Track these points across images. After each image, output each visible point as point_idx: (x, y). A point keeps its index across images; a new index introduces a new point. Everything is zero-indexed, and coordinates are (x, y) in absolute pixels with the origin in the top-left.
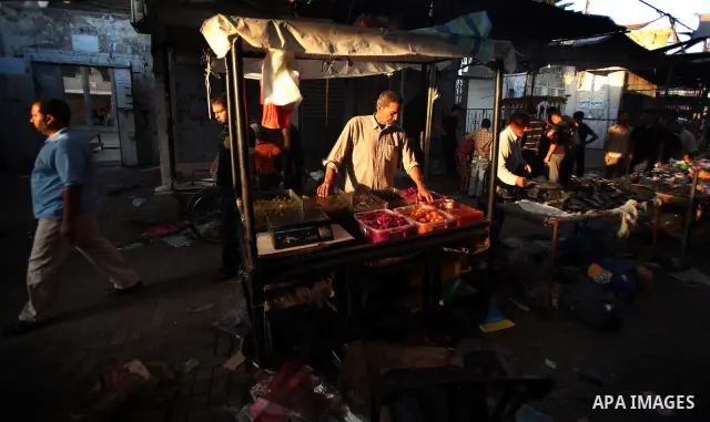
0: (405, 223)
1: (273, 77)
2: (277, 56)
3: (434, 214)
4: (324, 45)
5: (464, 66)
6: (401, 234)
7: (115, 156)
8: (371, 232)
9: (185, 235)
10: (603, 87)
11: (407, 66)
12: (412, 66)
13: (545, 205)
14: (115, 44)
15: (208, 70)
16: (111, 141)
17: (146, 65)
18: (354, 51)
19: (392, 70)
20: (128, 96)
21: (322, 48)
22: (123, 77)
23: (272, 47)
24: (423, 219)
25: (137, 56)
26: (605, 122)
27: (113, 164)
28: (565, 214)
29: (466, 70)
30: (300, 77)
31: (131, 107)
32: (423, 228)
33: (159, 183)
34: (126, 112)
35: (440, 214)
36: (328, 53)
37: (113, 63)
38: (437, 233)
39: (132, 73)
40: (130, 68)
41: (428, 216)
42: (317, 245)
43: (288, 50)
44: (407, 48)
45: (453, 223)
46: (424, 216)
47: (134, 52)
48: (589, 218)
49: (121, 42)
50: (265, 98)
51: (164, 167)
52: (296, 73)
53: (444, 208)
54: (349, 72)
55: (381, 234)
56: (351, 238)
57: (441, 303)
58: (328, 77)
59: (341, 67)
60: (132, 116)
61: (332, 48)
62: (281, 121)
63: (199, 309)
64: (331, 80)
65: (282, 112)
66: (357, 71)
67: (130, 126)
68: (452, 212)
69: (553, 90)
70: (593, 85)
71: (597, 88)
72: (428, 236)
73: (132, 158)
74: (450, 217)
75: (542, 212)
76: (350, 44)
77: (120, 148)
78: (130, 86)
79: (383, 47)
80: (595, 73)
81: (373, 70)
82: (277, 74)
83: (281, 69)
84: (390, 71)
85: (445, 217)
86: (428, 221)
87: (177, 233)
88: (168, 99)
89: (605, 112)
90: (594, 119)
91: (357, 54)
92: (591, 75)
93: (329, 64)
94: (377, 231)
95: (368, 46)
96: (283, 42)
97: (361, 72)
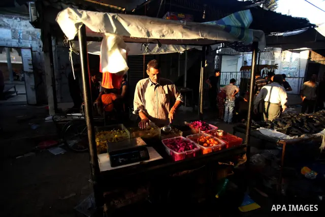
0: (195, 147)
1: (108, 53)
2: (111, 39)
3: (212, 140)
4: (143, 31)
5: (220, 48)
6: (192, 154)
7: (23, 99)
8: (173, 154)
9: (60, 147)
10: (297, 60)
11: (193, 47)
12: (196, 47)
13: (275, 131)
14: (21, 34)
15: (71, 49)
16: (21, 90)
17: (40, 47)
18: (163, 36)
19: (184, 50)
20: (30, 64)
21: (142, 33)
22: (27, 53)
23: (107, 32)
24: (205, 144)
25: (35, 42)
26: (297, 79)
27: (22, 103)
28: (288, 137)
29: (220, 50)
30: (127, 53)
31: (32, 71)
32: (206, 150)
33: (47, 115)
34: (29, 74)
35: (216, 140)
36: (146, 37)
37: (21, 46)
38: (215, 153)
39: (32, 51)
40: (31, 48)
41: (208, 141)
42: (139, 163)
43: (118, 34)
44: (198, 34)
45: (224, 147)
46: (205, 142)
47: (33, 39)
48: (303, 140)
49: (25, 33)
50: (103, 67)
51: (51, 106)
52: (124, 51)
53: (217, 136)
54: (158, 51)
55: (180, 155)
56: (160, 157)
57: (217, 196)
58: (144, 54)
59: (153, 48)
60: (32, 76)
61: (148, 34)
62: (114, 83)
63: (66, 197)
64: (146, 56)
65: (114, 77)
66: (163, 50)
67: (31, 82)
68: (223, 139)
69: (268, 61)
70: (291, 58)
71: (293, 60)
72: (209, 155)
73: (34, 100)
74: (222, 142)
75: (274, 136)
76: (161, 31)
77: (26, 94)
78: (31, 59)
79: (182, 33)
80: (292, 51)
81: (172, 49)
82: (111, 51)
83: (114, 47)
84: (182, 50)
85: (219, 143)
86: (208, 145)
87: (56, 146)
88: (52, 66)
89: (298, 73)
90: (290, 77)
91: (166, 38)
92: (290, 52)
93: (145, 45)
94: (177, 153)
95: (173, 32)
96: (115, 29)
97: (165, 51)
